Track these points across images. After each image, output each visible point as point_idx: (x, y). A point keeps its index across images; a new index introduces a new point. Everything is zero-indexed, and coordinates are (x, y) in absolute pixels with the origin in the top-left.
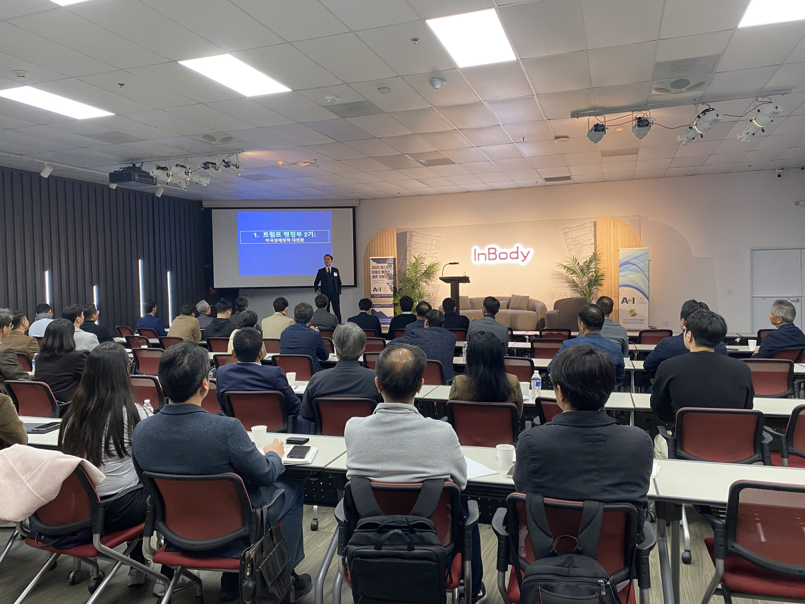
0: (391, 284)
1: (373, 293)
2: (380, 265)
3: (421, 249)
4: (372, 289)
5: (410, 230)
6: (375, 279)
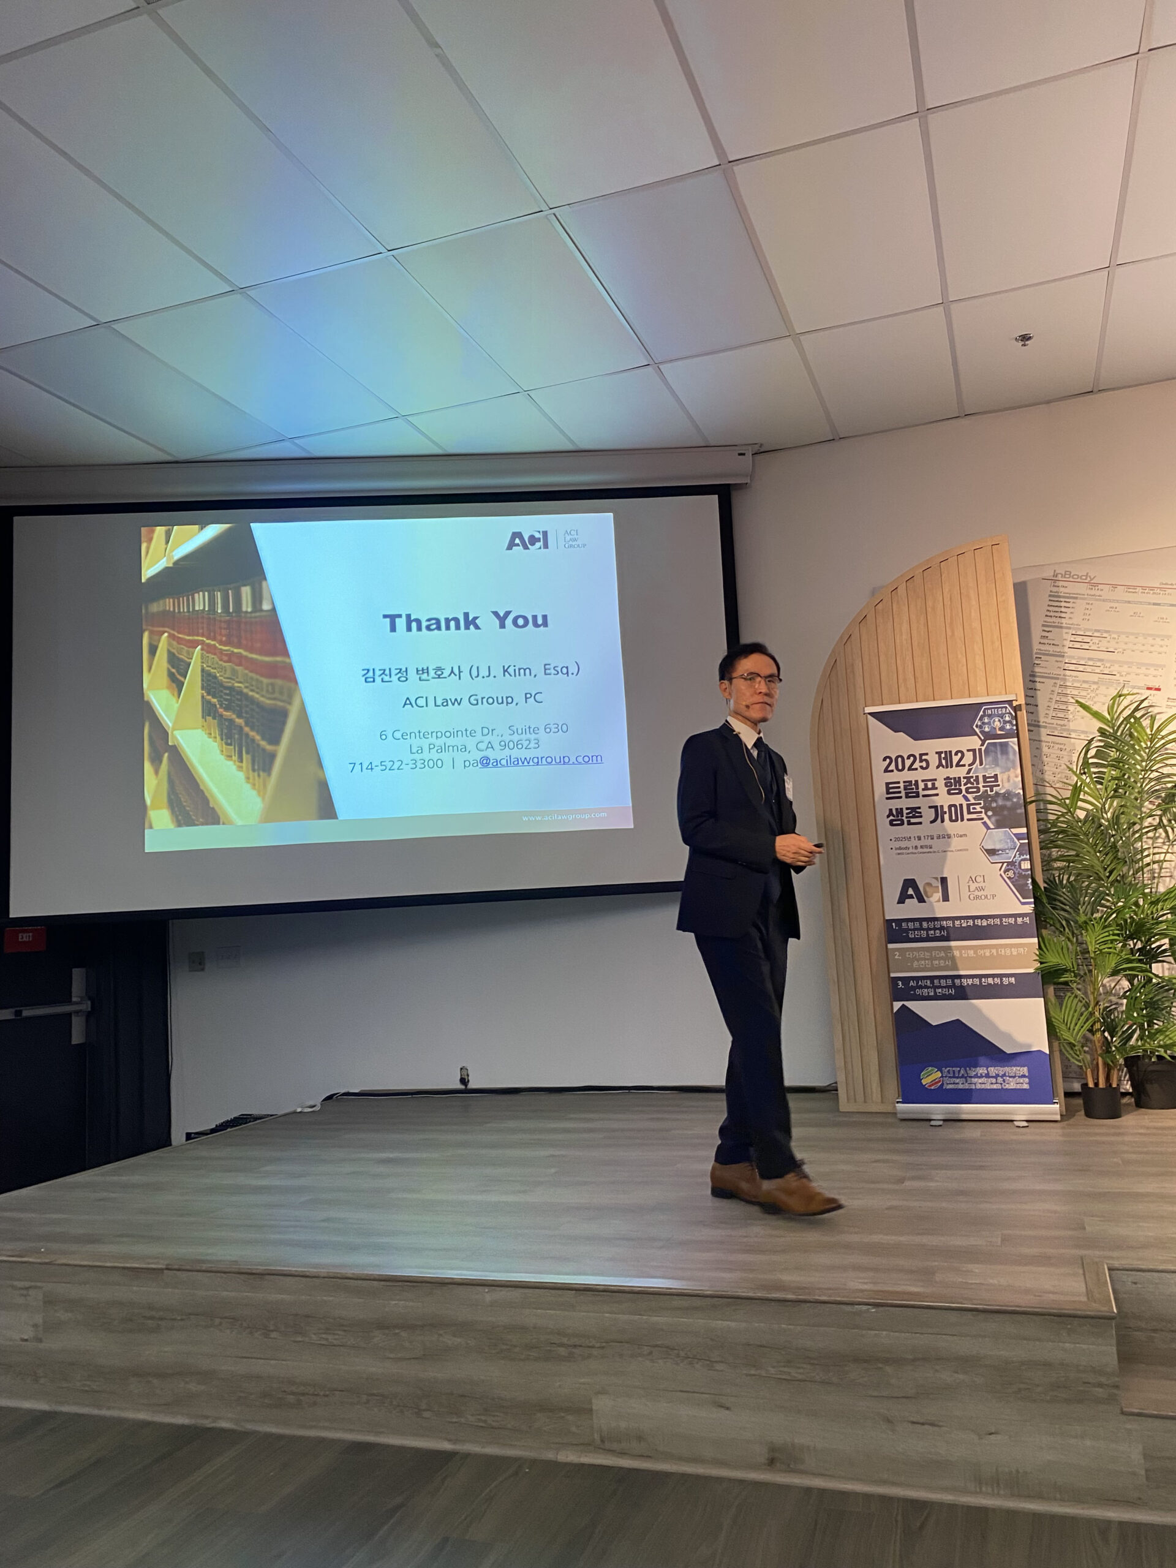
0: (1012, 855)
1: (895, 911)
2: (932, 747)
3: (1121, 663)
4: (892, 891)
5: (1049, 574)
6: (905, 830)
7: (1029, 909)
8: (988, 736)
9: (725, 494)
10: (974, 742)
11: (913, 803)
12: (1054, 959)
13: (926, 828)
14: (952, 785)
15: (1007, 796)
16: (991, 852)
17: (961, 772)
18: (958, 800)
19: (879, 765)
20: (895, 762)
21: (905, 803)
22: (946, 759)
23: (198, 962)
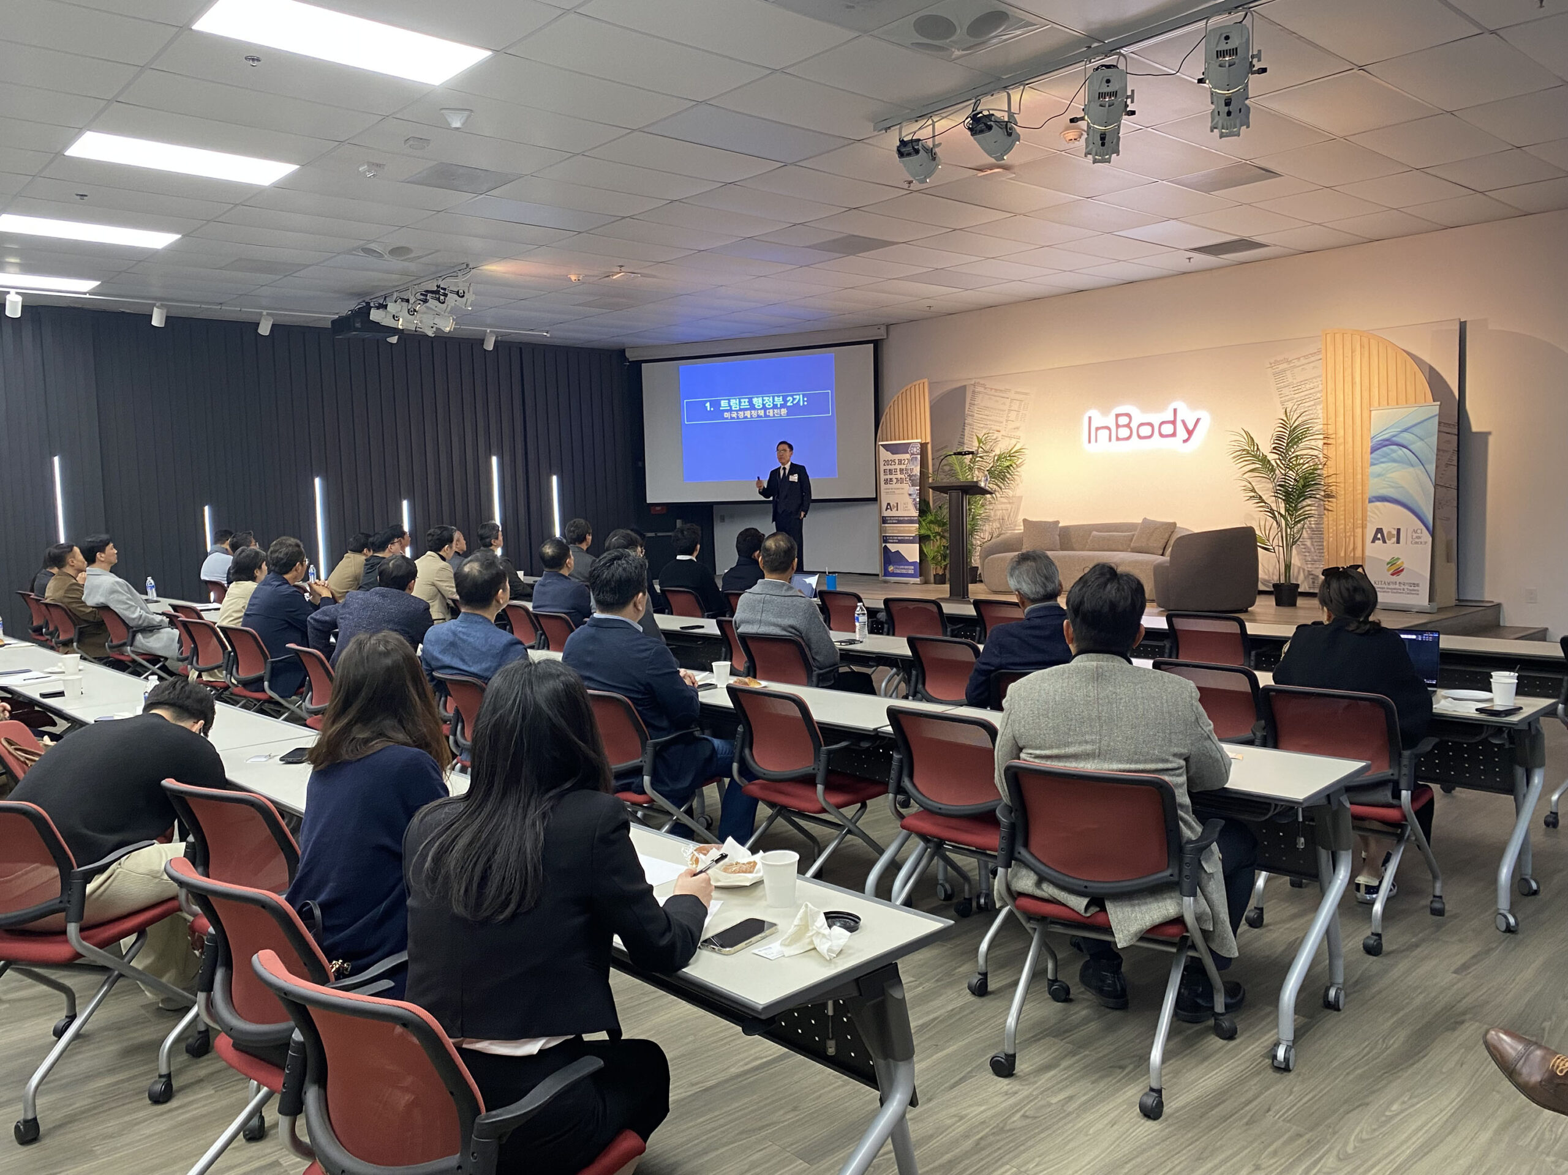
0: (915, 496)
1: (886, 514)
2: (897, 457)
3: (990, 420)
4: (884, 506)
5: (973, 382)
6: (888, 486)
7: (917, 514)
8: (912, 454)
9: (877, 344)
10: (907, 456)
11: (891, 477)
12: (923, 532)
13: (894, 486)
14: (901, 470)
15: (915, 475)
16: (910, 495)
17: (903, 467)
18: (903, 476)
19: (882, 463)
20: (887, 462)
21: (889, 477)
22: (900, 461)
23: (723, 519)
